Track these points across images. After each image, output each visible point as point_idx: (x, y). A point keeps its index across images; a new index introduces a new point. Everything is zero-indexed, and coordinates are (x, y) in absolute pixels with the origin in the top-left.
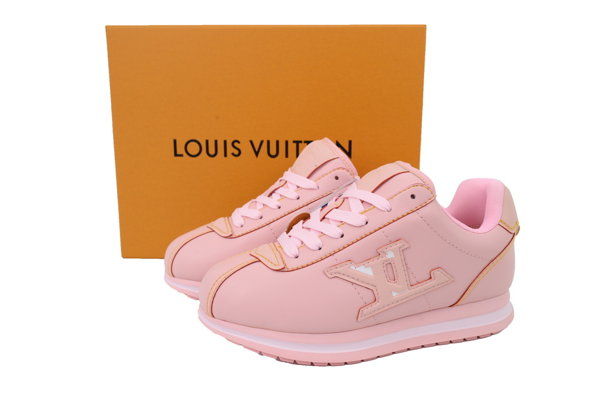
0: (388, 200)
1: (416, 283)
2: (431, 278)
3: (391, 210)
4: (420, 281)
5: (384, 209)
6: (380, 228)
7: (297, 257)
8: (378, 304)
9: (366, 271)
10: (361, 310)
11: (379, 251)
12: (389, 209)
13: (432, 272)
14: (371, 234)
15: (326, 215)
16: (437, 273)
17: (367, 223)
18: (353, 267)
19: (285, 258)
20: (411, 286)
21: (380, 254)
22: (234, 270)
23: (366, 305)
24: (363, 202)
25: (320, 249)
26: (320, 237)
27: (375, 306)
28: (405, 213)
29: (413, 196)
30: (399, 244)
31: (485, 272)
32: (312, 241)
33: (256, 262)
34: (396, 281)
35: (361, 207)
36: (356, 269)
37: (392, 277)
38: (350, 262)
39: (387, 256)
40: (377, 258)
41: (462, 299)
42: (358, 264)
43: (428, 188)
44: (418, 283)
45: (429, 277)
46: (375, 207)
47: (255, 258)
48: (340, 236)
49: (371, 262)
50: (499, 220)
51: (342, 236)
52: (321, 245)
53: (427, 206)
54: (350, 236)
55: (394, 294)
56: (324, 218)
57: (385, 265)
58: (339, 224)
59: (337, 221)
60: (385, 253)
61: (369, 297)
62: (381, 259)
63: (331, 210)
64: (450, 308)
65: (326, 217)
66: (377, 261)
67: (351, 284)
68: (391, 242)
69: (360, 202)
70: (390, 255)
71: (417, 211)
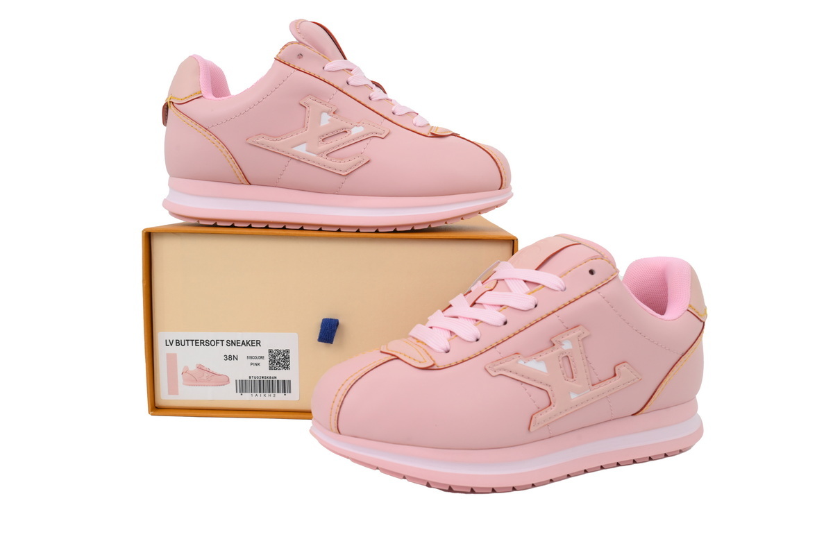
0: (560, 277)
1: (598, 381)
2: (615, 375)
3: (565, 289)
4: (602, 379)
5: (556, 289)
6: (554, 312)
7: (448, 352)
8: (554, 409)
9: (538, 366)
10: (534, 416)
11: (553, 340)
12: (563, 288)
13: (617, 368)
14: (543, 319)
15: (477, 300)
16: (622, 369)
17: (536, 306)
18: (521, 362)
19: (431, 353)
20: (593, 385)
21: (554, 345)
22: (366, 370)
23: (540, 411)
24: (525, 281)
25: (477, 340)
26: (476, 325)
27: (551, 411)
28: (583, 293)
29: (592, 272)
30: (578, 332)
31: (675, 368)
32: (467, 331)
33: (392, 360)
34: (575, 378)
35: (526, 288)
36: (525, 364)
37: (570, 375)
38: (517, 355)
39: (563, 347)
40: (551, 349)
41: (649, 404)
42: (528, 357)
43: (609, 262)
44: (601, 382)
45: (612, 374)
46: (544, 286)
47: (389, 356)
48: (502, 323)
49: (544, 356)
50: (687, 305)
51: (505, 323)
52: (479, 335)
53: (609, 284)
54: (517, 322)
55: (573, 396)
56: (474, 303)
57: (560, 359)
58: (499, 308)
59: (495, 305)
60: (560, 343)
61: (542, 399)
62: (556, 351)
63: (483, 294)
64: (634, 417)
65: (477, 302)
66: (551, 354)
67: (520, 383)
68: (568, 329)
69: (523, 282)
70: (567, 346)
71: (598, 290)
